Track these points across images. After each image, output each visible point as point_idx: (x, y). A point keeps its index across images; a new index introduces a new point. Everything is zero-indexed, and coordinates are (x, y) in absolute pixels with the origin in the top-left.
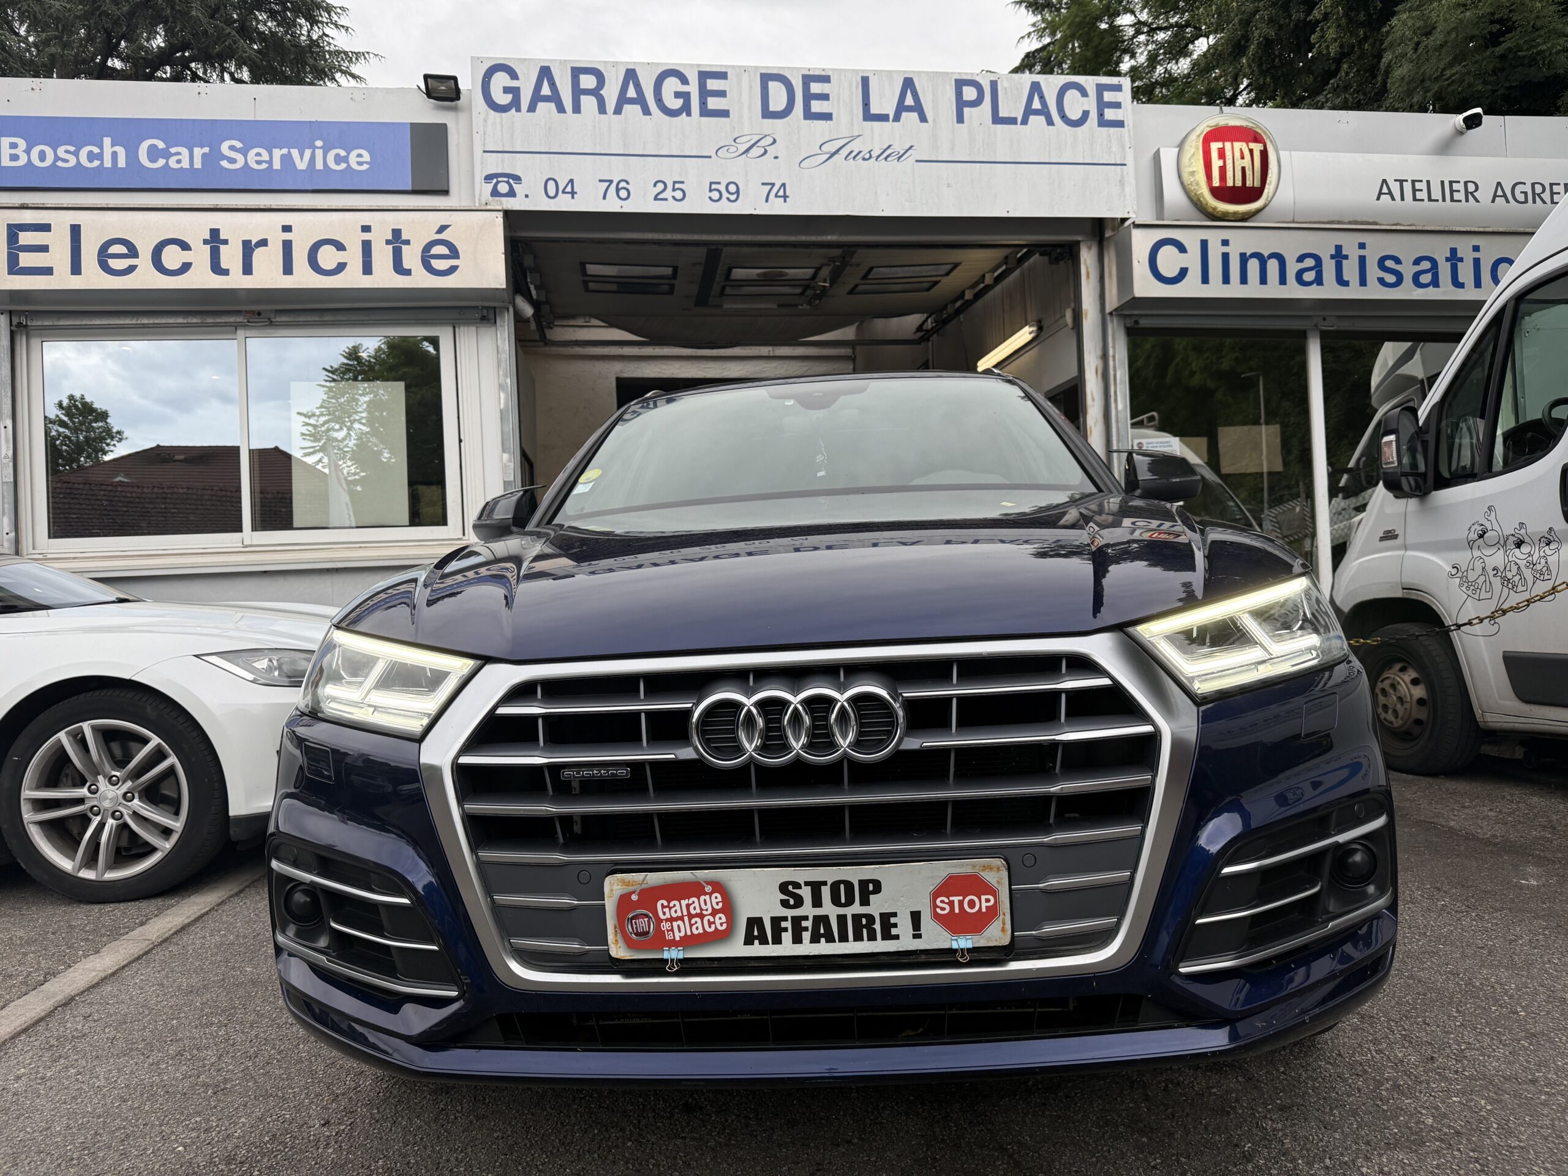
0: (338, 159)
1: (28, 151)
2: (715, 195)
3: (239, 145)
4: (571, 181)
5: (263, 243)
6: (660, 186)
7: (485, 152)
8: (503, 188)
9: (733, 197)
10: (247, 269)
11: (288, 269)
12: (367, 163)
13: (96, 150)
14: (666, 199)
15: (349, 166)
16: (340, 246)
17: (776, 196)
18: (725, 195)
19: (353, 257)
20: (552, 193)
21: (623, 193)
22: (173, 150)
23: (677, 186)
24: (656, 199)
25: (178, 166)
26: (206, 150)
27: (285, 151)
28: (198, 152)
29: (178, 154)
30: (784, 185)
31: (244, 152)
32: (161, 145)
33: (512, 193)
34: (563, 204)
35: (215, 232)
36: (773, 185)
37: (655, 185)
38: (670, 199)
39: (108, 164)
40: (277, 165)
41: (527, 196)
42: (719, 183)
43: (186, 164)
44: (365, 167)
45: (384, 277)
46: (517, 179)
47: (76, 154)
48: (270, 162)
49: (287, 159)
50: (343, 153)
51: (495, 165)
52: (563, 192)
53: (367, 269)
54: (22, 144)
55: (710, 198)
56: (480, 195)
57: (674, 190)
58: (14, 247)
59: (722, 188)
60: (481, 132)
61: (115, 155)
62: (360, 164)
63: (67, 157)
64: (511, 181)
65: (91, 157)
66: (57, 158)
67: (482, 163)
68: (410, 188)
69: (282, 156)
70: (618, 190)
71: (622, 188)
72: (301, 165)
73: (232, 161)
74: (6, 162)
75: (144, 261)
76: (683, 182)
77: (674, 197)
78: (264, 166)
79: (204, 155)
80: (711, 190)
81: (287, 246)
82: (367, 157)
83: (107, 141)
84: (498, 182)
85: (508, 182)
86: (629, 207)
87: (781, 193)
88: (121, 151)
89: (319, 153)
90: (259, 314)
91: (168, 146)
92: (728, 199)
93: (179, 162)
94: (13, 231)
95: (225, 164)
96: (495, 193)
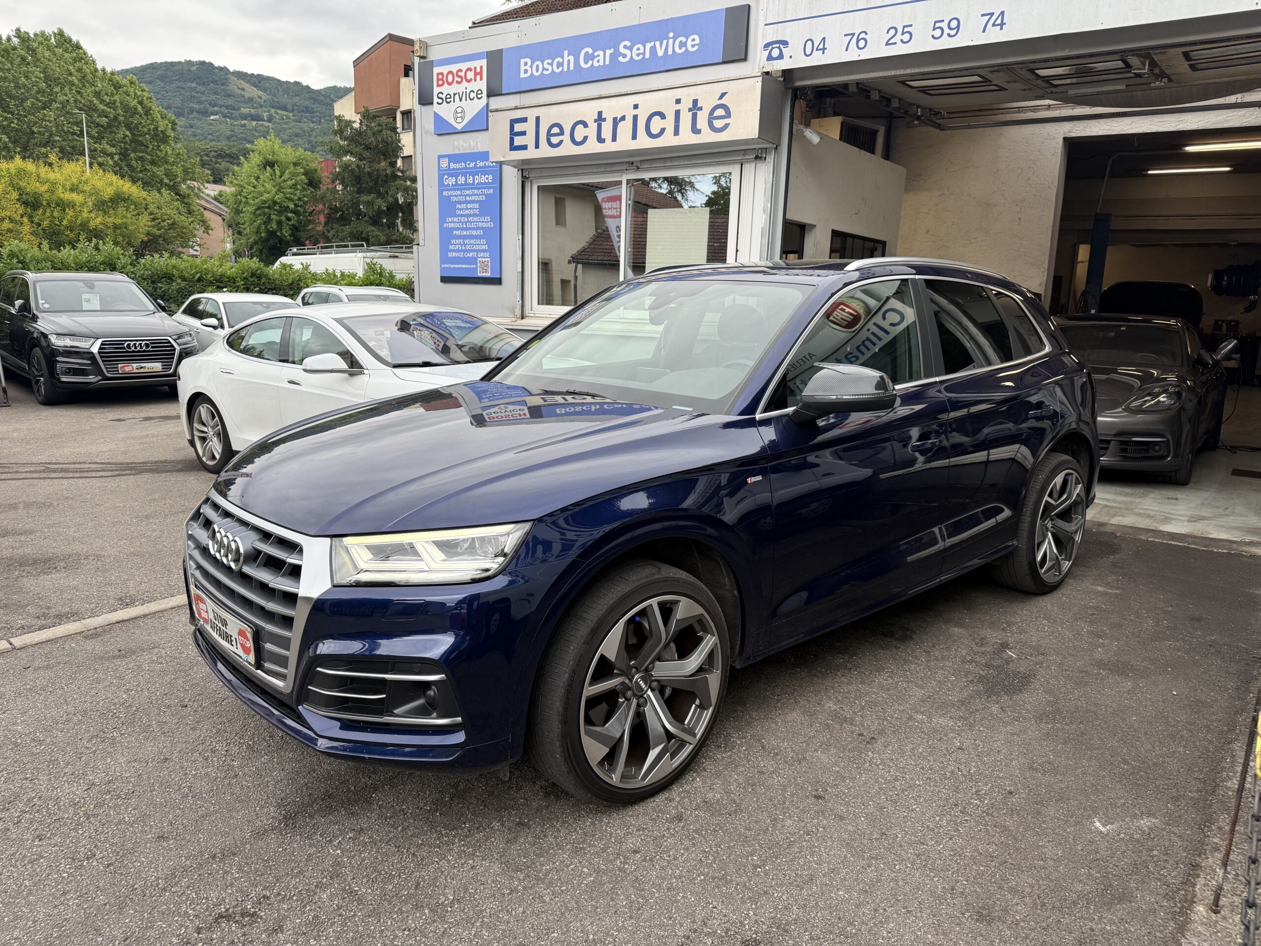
0: (682, 45)
1: (531, 67)
2: (938, 33)
3: (628, 43)
4: (824, 39)
5: (623, 118)
6: (893, 32)
7: (766, 25)
8: (776, 52)
9: (953, 33)
10: (614, 139)
11: (634, 137)
12: (697, 45)
13: (560, 60)
14: (895, 43)
15: (687, 49)
16: (662, 116)
17: (994, 25)
18: (947, 31)
19: (669, 123)
20: (808, 52)
21: (862, 44)
22: (596, 54)
23: (906, 29)
24: (887, 44)
25: (598, 64)
26: (612, 50)
27: (652, 44)
28: (608, 52)
29: (598, 56)
30: (1002, 13)
31: (630, 48)
32: (590, 51)
33: (781, 56)
34: (818, 59)
35: (600, 113)
36: (992, 14)
37: (888, 32)
38: (899, 42)
39: (565, 69)
40: (647, 56)
41: (791, 57)
42: (943, 21)
43: (601, 63)
44: (696, 47)
45: (687, 138)
46: (785, 43)
47: (551, 64)
48: (644, 54)
49: (653, 49)
50: (684, 40)
51: (772, 34)
52: (817, 50)
53: (676, 133)
54: (529, 61)
55: (933, 37)
56: (760, 61)
57: (903, 34)
58: (513, 134)
59: (944, 25)
60: (765, 9)
61: (569, 61)
62: (693, 46)
63: (549, 67)
64: (781, 46)
65: (560, 65)
66: (544, 69)
67: (763, 34)
68: (721, 61)
69: (651, 48)
70: (858, 41)
71: (860, 39)
72: (660, 53)
73: (625, 56)
74: (523, 75)
75: (566, 137)
76: (911, 26)
77: (902, 41)
78: (641, 56)
79: (611, 54)
80: (934, 29)
81: (635, 118)
82: (697, 41)
83: (566, 53)
84: (773, 48)
85: (779, 48)
86: (865, 55)
87: (999, 22)
88: (571, 58)
89: (671, 41)
90: (632, 163)
91: (594, 51)
92: (949, 35)
93: (598, 61)
94: (513, 122)
95: (621, 59)
96: (770, 58)
